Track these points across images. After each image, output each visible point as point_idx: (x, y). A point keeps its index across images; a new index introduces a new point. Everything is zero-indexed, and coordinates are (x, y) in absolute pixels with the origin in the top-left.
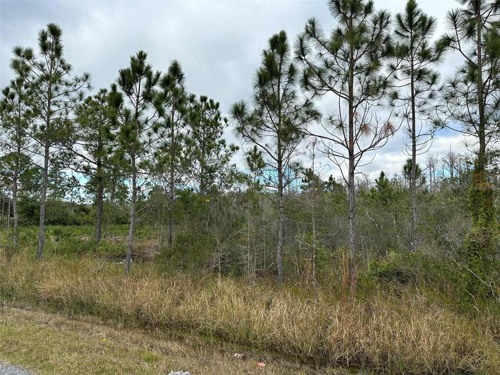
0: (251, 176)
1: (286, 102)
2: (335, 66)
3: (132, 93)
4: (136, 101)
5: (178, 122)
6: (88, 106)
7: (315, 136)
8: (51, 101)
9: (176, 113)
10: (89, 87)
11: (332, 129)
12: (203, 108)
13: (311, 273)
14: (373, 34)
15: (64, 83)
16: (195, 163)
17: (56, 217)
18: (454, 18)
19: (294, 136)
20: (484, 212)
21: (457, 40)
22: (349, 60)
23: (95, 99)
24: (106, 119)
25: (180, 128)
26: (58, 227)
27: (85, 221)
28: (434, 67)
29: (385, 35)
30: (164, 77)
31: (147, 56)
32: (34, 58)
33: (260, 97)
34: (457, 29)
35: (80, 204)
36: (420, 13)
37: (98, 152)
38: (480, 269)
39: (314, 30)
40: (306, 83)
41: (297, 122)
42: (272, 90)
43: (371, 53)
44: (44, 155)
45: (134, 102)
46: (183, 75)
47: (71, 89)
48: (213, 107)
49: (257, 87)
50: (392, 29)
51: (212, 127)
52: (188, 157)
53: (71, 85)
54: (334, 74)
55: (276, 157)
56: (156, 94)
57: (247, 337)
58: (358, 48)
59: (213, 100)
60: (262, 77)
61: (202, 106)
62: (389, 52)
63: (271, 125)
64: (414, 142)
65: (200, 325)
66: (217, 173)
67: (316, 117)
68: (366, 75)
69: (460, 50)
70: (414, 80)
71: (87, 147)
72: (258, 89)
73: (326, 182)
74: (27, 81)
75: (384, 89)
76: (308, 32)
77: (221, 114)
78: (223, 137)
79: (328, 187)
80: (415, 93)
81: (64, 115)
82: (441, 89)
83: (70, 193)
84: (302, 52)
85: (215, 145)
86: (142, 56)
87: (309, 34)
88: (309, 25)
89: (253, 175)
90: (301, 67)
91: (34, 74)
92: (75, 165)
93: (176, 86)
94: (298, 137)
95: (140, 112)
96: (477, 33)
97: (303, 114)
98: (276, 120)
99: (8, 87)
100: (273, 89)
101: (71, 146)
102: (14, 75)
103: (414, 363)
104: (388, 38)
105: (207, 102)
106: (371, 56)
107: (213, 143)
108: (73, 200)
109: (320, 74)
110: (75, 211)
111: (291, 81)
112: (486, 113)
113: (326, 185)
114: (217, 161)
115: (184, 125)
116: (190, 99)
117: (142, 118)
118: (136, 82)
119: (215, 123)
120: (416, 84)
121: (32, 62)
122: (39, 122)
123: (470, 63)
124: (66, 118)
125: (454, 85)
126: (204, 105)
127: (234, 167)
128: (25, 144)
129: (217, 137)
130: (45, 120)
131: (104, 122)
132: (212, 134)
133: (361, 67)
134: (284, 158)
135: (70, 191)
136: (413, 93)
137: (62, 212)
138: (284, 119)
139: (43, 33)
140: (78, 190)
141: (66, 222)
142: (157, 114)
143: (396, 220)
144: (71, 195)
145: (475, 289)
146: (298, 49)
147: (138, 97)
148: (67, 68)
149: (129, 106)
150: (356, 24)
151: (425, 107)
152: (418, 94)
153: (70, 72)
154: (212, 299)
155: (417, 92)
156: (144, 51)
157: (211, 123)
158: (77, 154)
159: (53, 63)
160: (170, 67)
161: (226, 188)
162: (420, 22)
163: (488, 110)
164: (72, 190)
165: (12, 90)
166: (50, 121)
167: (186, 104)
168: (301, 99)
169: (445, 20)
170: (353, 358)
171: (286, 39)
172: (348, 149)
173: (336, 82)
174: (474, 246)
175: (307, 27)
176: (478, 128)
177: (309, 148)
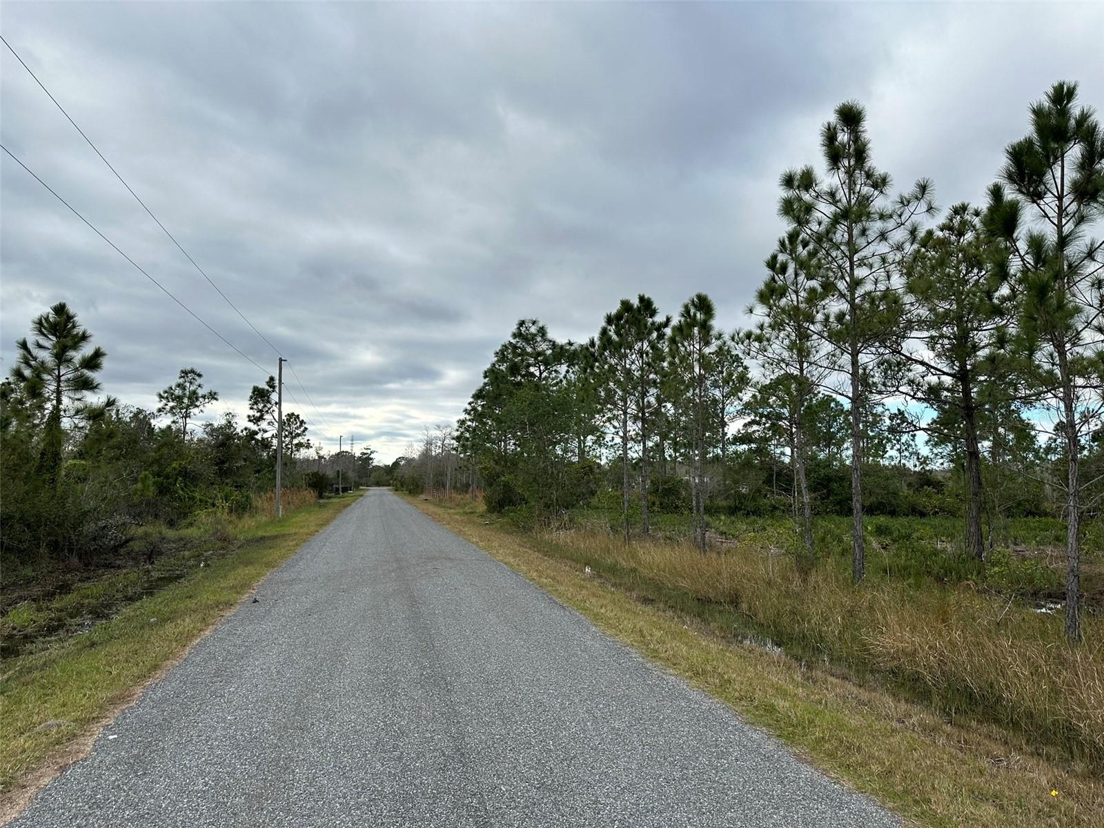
3: (1045, 194)
4: (1056, 209)
6: (927, 251)
8: (855, 259)
10: (930, 209)
15: (877, 216)
17: (873, 499)
23: (940, 234)
24: (971, 272)
26: (882, 520)
27: (935, 507)
31: (1078, 91)
32: (816, 185)
35: (917, 469)
37: (961, 348)
44: (850, 372)
45: (1051, 214)
47: (892, 223)
53: (891, 216)
71: (932, 343)
74: (809, 232)
81: (884, 282)
83: (895, 448)
86: (1063, 95)
91: (819, 215)
92: (910, 385)
95: (1071, 234)
99: (776, 252)
101: (899, 344)
102: (785, 226)
108: (903, 461)
110: (910, 485)
118: (1054, 163)
121: (814, 194)
122: (835, 306)
124: (887, 288)
128: (811, 356)
130: (847, 301)
131: (968, 280)
135: (895, 442)
137: (885, 488)
139: (829, 129)
140: (912, 440)
141: (895, 510)
144: (898, 450)
147: (1060, 198)
148: (880, 183)
149: (1037, 227)
153: (887, 190)
156: (1066, 81)
158: (913, 360)
159: (852, 182)
164: (898, 441)
165: (782, 258)
166: (856, 301)
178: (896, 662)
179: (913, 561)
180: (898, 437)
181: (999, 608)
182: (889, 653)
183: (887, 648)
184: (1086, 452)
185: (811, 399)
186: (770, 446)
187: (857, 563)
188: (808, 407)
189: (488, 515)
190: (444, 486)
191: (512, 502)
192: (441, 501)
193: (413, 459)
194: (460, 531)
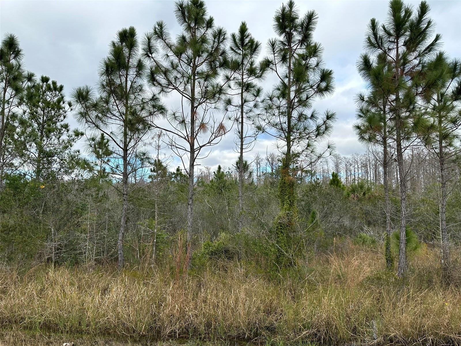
0: (96, 163)
1: (133, 93)
2: (179, 68)
5: (11, 100)
7: (160, 129)
9: (9, 90)
11: (176, 123)
12: (44, 89)
13: (151, 257)
14: (213, 46)
16: (30, 146)
18: (273, 45)
19: (140, 127)
20: (288, 199)
21: (274, 63)
22: (192, 65)
25: (13, 107)
28: (258, 82)
29: (222, 49)
33: (107, 85)
34: (275, 55)
36: (250, 37)
38: (284, 244)
39: (162, 32)
40: (152, 79)
41: (144, 114)
42: (119, 81)
43: (210, 62)
46: (20, 51)
48: (55, 89)
49: (104, 75)
50: (227, 45)
51: (54, 110)
52: (23, 139)
54: (179, 76)
55: (122, 145)
57: (79, 325)
58: (199, 56)
59: (56, 82)
60: (109, 66)
62: (225, 64)
63: (117, 114)
64: (242, 142)
65: (25, 319)
66: (55, 158)
67: (162, 112)
68: (205, 81)
69: (276, 72)
70: (244, 91)
72: (104, 77)
73: (174, 173)
75: (219, 95)
76: (156, 33)
77: (64, 98)
78: (65, 122)
79: (175, 177)
80: (244, 101)
82: (263, 101)
84: (149, 50)
85: (56, 128)
87: (157, 35)
88: (157, 26)
89: (98, 162)
90: (148, 63)
93: (11, 61)
94: (145, 128)
96: (288, 60)
97: (149, 107)
98: (123, 110)
100: (121, 80)
103: (233, 327)
104: (224, 52)
105: (49, 83)
106: (211, 65)
107: (54, 127)
109: (166, 73)
111: (139, 75)
112: (292, 124)
113: (173, 176)
114: (58, 145)
115: (20, 104)
119: (58, 106)
120: (245, 94)
123: (284, 83)
125: (271, 99)
126: (45, 86)
127: (78, 153)
129: (59, 120)
132: (53, 117)
133: (202, 73)
134: (130, 146)
136: (242, 102)
138: (131, 110)
143: (229, 206)
145: (281, 260)
146: (146, 47)
150: (199, 34)
151: (251, 114)
152: (246, 103)
154: (42, 290)
155: (245, 101)
157: (52, 105)
161: (66, 174)
162: (250, 44)
163: (294, 121)
167: (22, 82)
168: (148, 94)
169: (267, 46)
170: (182, 330)
171: (136, 35)
172: (189, 143)
173: (181, 83)
174: (281, 226)
175: (155, 28)
176: (286, 134)
177: (155, 139)
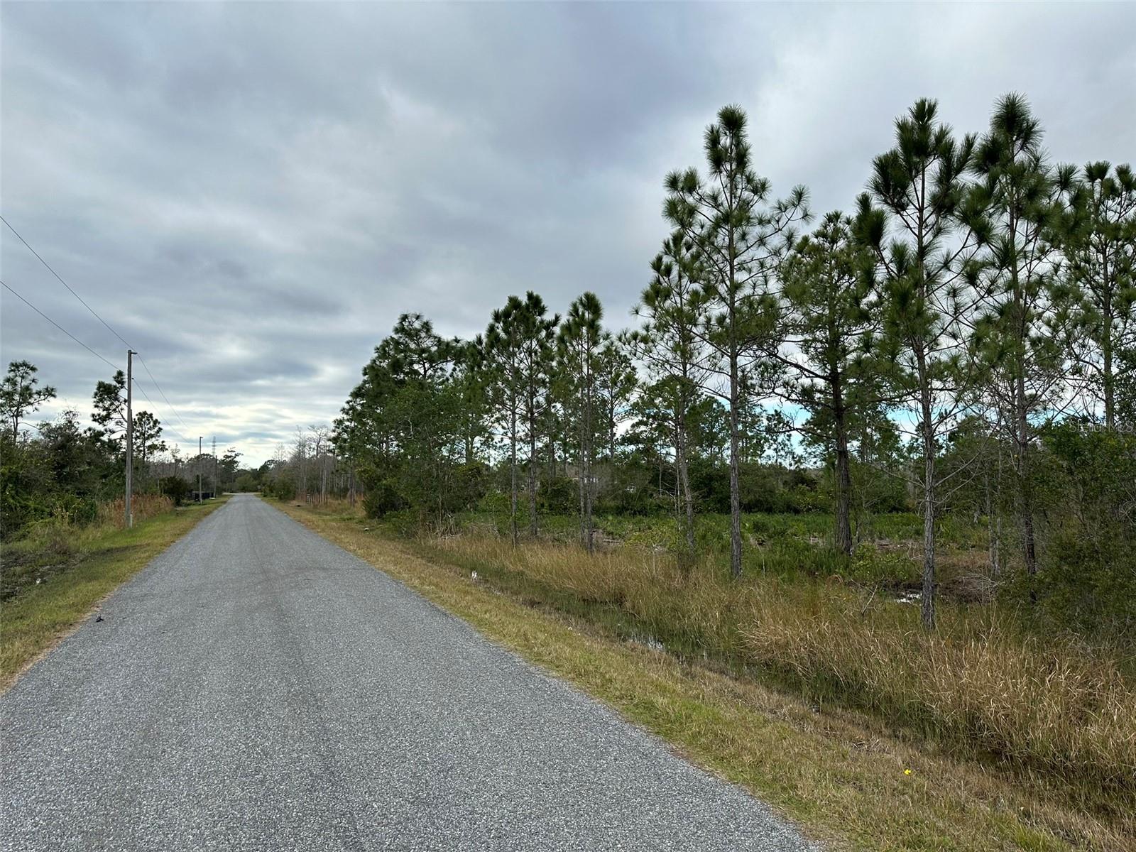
3: (908, 205)
4: (917, 221)
6: (803, 257)
8: (735, 263)
10: (806, 216)
15: (756, 221)
17: (751, 497)
23: (815, 241)
24: (842, 278)
26: (759, 517)
27: (809, 504)
30: (982, 145)
31: (938, 109)
32: (699, 187)
35: (793, 468)
37: (832, 352)
44: (730, 374)
45: (913, 225)
47: (770, 229)
53: (769, 222)
56: (966, 191)
61: (1092, 191)
71: (806, 346)
74: (692, 234)
81: (761, 286)
83: (772, 448)
86: (924, 112)
91: (702, 218)
92: (785, 387)
95: (930, 244)
99: (661, 254)
101: (776, 348)
102: (669, 229)
108: (779, 460)
110: (785, 483)
116: (1060, 182)
117: (933, 260)
118: (916, 177)
121: (697, 197)
122: (716, 309)
124: (765, 293)
128: (694, 358)
130: (727, 304)
131: (840, 286)
135: (772, 442)
137: (763, 486)
139: (712, 132)
140: (788, 440)
141: (771, 507)
142: (972, 241)
144: (775, 449)
147: (921, 210)
148: (760, 189)
149: (901, 237)
153: (766, 195)
156: (928, 99)
158: (788, 362)
159: (733, 186)
160: (997, 117)
164: (775, 441)
165: (667, 259)
166: (736, 304)
178: (770, 655)
179: (787, 556)
180: (774, 437)
181: (863, 599)
182: (763, 646)
183: (762, 642)
184: (943, 451)
185: (695, 400)
186: (656, 446)
187: (735, 559)
188: (693, 408)
189: (368, 521)
190: (319, 491)
191: (394, 507)
192: (315, 507)
193: (284, 463)
194: (336, 538)
